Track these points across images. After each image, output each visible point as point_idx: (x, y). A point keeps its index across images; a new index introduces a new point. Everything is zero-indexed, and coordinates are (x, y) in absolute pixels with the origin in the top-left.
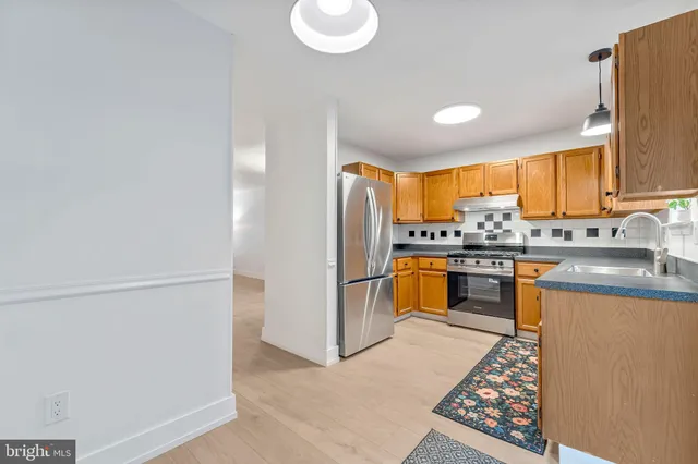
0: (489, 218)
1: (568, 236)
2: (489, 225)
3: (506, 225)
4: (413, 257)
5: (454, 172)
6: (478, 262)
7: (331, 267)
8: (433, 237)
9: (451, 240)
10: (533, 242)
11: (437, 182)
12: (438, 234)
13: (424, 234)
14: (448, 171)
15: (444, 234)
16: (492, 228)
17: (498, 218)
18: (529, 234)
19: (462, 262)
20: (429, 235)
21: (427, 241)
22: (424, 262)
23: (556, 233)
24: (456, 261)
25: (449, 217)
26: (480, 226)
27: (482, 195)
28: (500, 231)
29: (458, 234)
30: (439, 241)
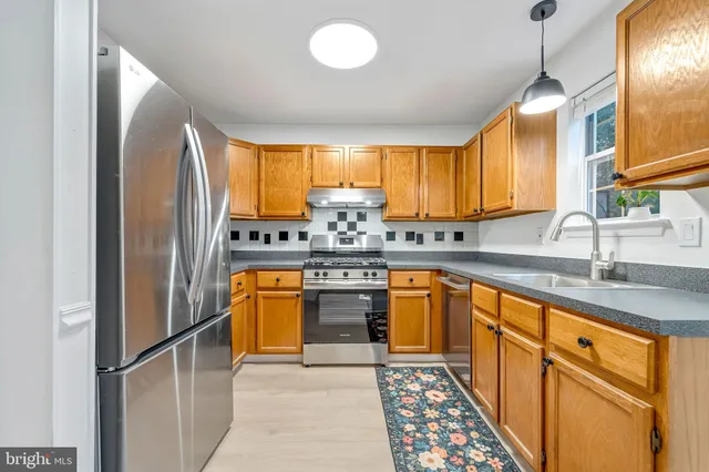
0: (342, 216)
1: (420, 239)
2: (342, 226)
3: (361, 226)
4: (247, 271)
5: (306, 151)
6: (346, 274)
7: (67, 331)
8: (267, 240)
9: (294, 245)
10: (388, 247)
11: (280, 160)
12: (275, 237)
13: (254, 236)
14: (297, 149)
15: (284, 236)
16: (346, 230)
17: (352, 217)
18: (384, 237)
19: (325, 274)
20: (262, 237)
21: (259, 247)
22: (267, 279)
23: (410, 236)
24: (317, 274)
25: (299, 212)
26: (332, 226)
27: (341, 185)
28: (355, 233)
29: (303, 236)
30: (276, 246)
